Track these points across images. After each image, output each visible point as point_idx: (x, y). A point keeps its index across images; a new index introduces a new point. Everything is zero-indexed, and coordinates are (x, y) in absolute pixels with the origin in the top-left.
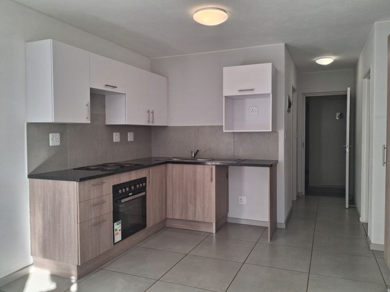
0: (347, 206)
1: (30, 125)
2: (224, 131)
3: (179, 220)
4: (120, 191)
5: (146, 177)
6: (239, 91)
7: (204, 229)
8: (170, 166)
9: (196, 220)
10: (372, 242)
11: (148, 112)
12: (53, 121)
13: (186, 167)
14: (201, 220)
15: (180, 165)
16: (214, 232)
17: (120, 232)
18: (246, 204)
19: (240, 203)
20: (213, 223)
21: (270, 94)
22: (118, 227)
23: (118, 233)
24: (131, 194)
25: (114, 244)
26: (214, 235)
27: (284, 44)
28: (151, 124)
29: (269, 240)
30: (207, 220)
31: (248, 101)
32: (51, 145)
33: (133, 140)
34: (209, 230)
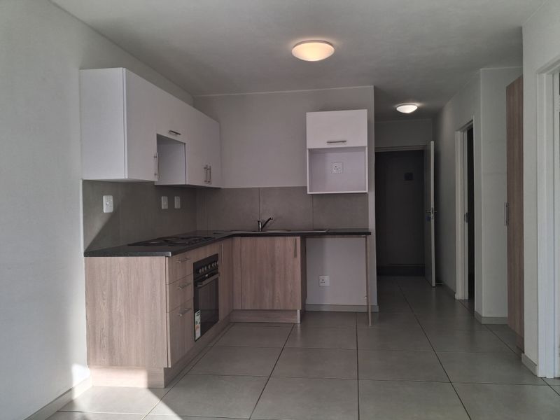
0: (434, 284)
1: (86, 183)
2: (308, 193)
3: (251, 310)
4: (200, 271)
5: (217, 254)
7: (285, 319)
8: (238, 239)
9: (275, 308)
10: (483, 315)
11: (205, 168)
12: (127, 177)
13: (259, 239)
14: (282, 308)
15: (252, 237)
16: (299, 322)
17: (199, 325)
18: (328, 285)
19: (321, 285)
20: (296, 311)
21: (365, 147)
22: (198, 318)
23: (198, 327)
24: (207, 275)
25: (196, 341)
26: (299, 326)
27: (373, 87)
29: (370, 325)
30: (291, 308)
31: (330, 156)
32: (105, 211)
33: (179, 207)
34: (292, 321)
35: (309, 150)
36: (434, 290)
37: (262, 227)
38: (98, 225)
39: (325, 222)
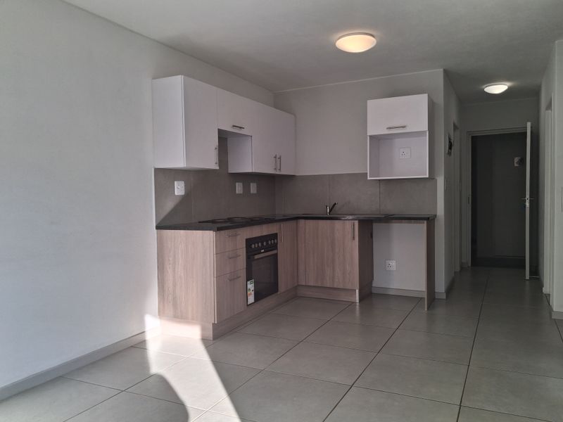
0: (527, 277)
1: (157, 171)
2: (369, 178)
3: (314, 287)
4: (253, 246)
5: (277, 234)
6: (388, 128)
7: (344, 297)
8: (302, 222)
9: (335, 286)
10: (554, 310)
11: (275, 157)
12: (185, 166)
13: (321, 223)
14: (341, 286)
15: (315, 221)
16: (358, 301)
17: (253, 293)
18: (395, 269)
19: (388, 269)
20: (355, 290)
21: (425, 132)
22: (251, 286)
23: (251, 294)
24: (263, 251)
25: (248, 305)
26: (358, 304)
27: (442, 70)
28: (278, 173)
29: (426, 309)
30: (349, 287)
31: (398, 141)
32: (176, 193)
33: (255, 192)
34: (350, 299)
35: (370, 136)
36: (527, 283)
37: (330, 211)
38: (169, 205)
39: (391, 207)
